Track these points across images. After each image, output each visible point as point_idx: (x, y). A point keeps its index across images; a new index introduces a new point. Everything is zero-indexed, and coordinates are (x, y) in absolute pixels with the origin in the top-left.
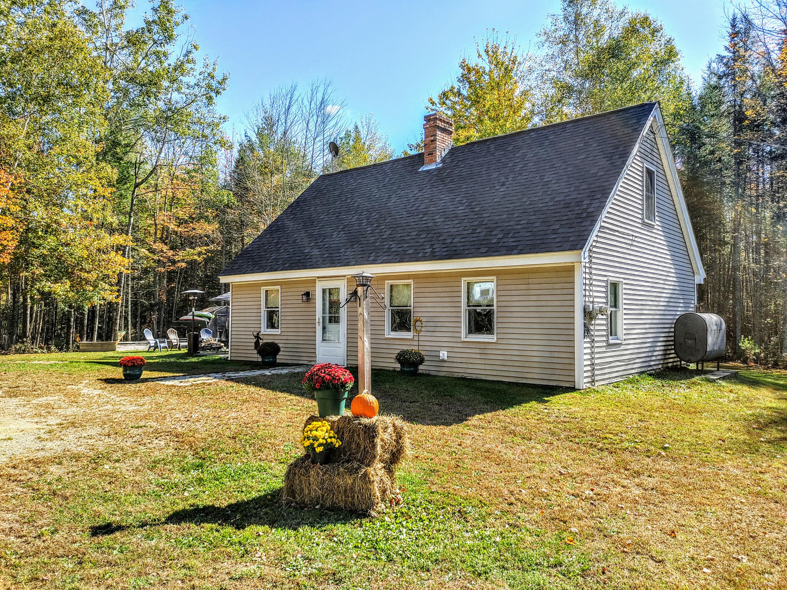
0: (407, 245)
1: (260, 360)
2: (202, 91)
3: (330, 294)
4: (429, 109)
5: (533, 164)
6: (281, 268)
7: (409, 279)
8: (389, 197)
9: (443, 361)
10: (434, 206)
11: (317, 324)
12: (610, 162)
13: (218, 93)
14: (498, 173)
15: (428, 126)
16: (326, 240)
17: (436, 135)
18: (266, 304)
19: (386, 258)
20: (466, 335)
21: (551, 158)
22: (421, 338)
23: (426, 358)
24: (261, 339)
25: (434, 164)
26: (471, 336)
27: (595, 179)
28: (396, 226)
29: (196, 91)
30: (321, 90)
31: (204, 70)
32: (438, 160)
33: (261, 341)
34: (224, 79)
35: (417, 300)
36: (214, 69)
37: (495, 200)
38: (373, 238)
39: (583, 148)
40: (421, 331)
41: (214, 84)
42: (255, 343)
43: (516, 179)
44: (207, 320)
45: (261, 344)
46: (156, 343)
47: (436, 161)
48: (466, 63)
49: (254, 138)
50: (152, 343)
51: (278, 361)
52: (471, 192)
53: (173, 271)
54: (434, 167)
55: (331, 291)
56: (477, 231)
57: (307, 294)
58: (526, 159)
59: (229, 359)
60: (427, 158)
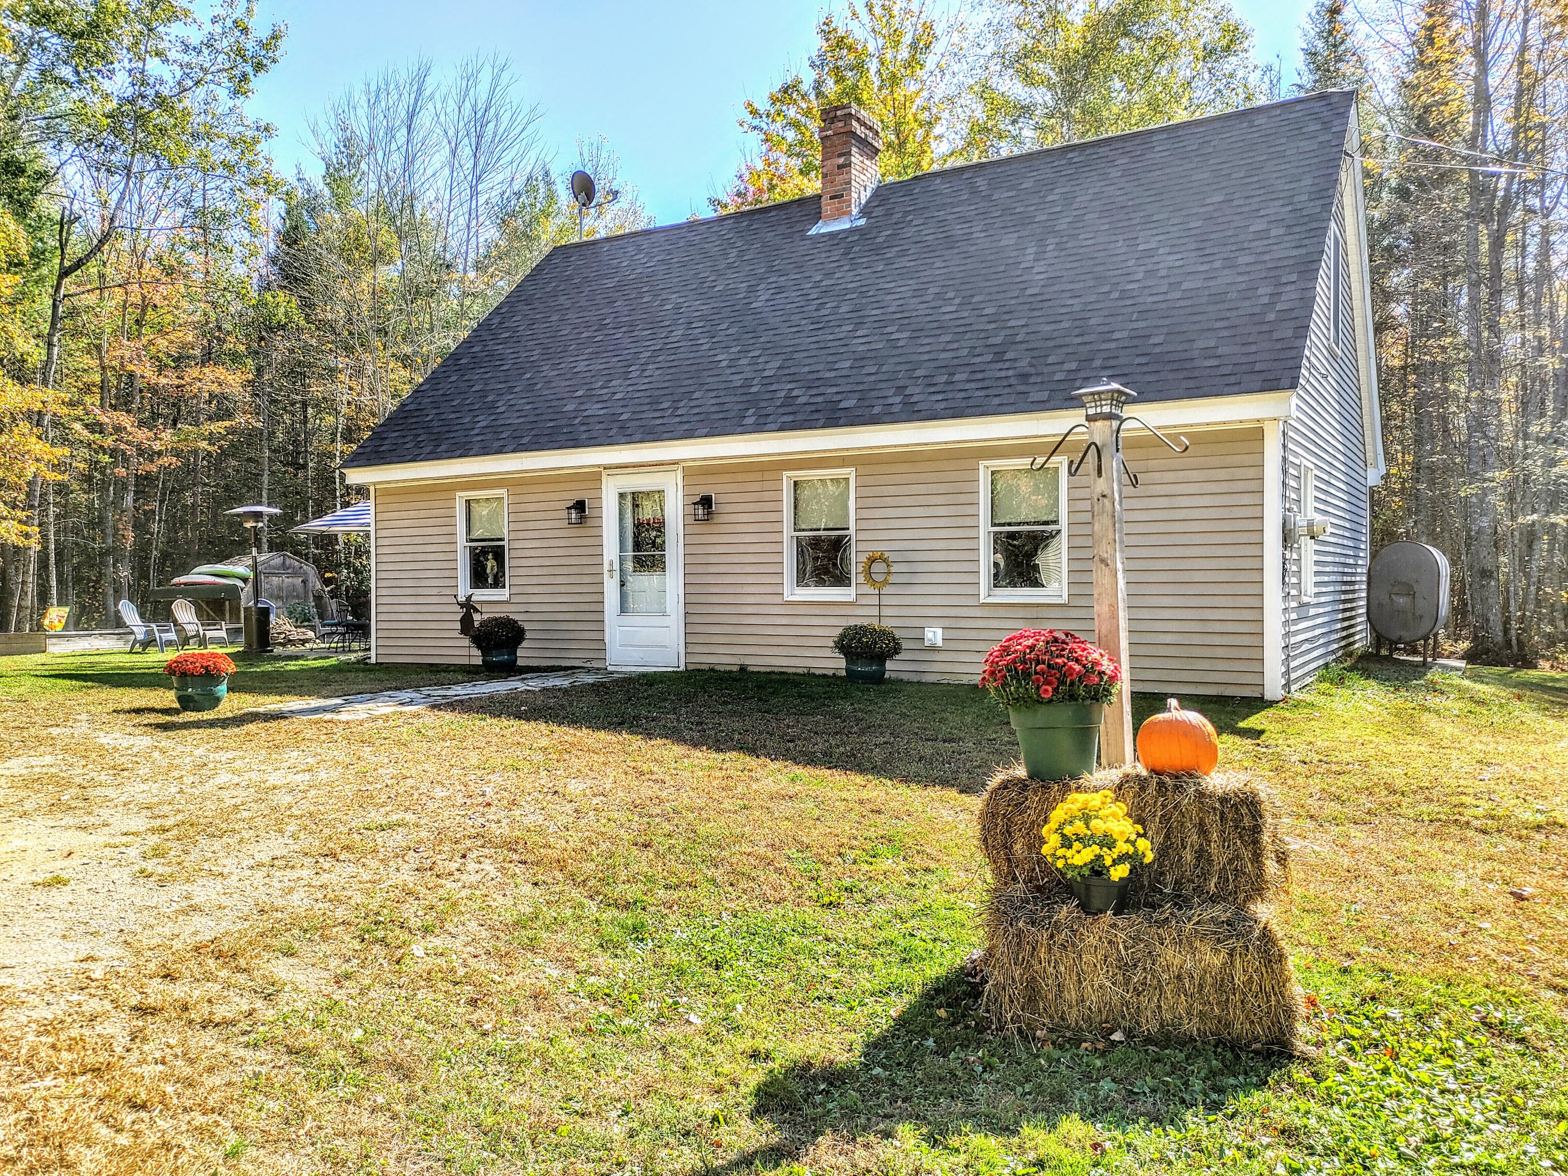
0: (834, 390)
1: (479, 661)
2: (220, 60)
3: (636, 506)
4: (746, 126)
5: (1096, 215)
6: (511, 448)
7: (843, 466)
8: (752, 289)
9: (933, 649)
10: (875, 305)
11: (606, 575)
12: (1289, 208)
13: (259, 67)
14: (1016, 235)
15: (830, 132)
16: (614, 383)
17: (849, 154)
18: (469, 531)
19: (789, 418)
20: (989, 589)
21: (1137, 201)
22: (885, 600)
23: (905, 644)
24: (476, 611)
25: (846, 218)
26: (998, 591)
27: (1266, 242)
28: (791, 349)
29: (205, 58)
30: (485, 78)
31: (223, 13)
32: (855, 211)
33: (477, 617)
34: (275, 37)
35: (865, 514)
36: (249, 10)
37: (1029, 292)
38: (739, 377)
39: (1210, 181)
40: (885, 582)
41: (250, 45)
42: (462, 621)
43: (1064, 246)
44: (240, 584)
45: (476, 624)
46: (149, 633)
47: (850, 213)
48: (833, 25)
49: (320, 186)
50: (140, 632)
51: (520, 662)
52: (962, 274)
53: (148, 477)
54: (847, 226)
55: (636, 499)
56: (1007, 356)
57: (580, 506)
58: (1075, 206)
59: (373, 661)
60: (827, 207)
